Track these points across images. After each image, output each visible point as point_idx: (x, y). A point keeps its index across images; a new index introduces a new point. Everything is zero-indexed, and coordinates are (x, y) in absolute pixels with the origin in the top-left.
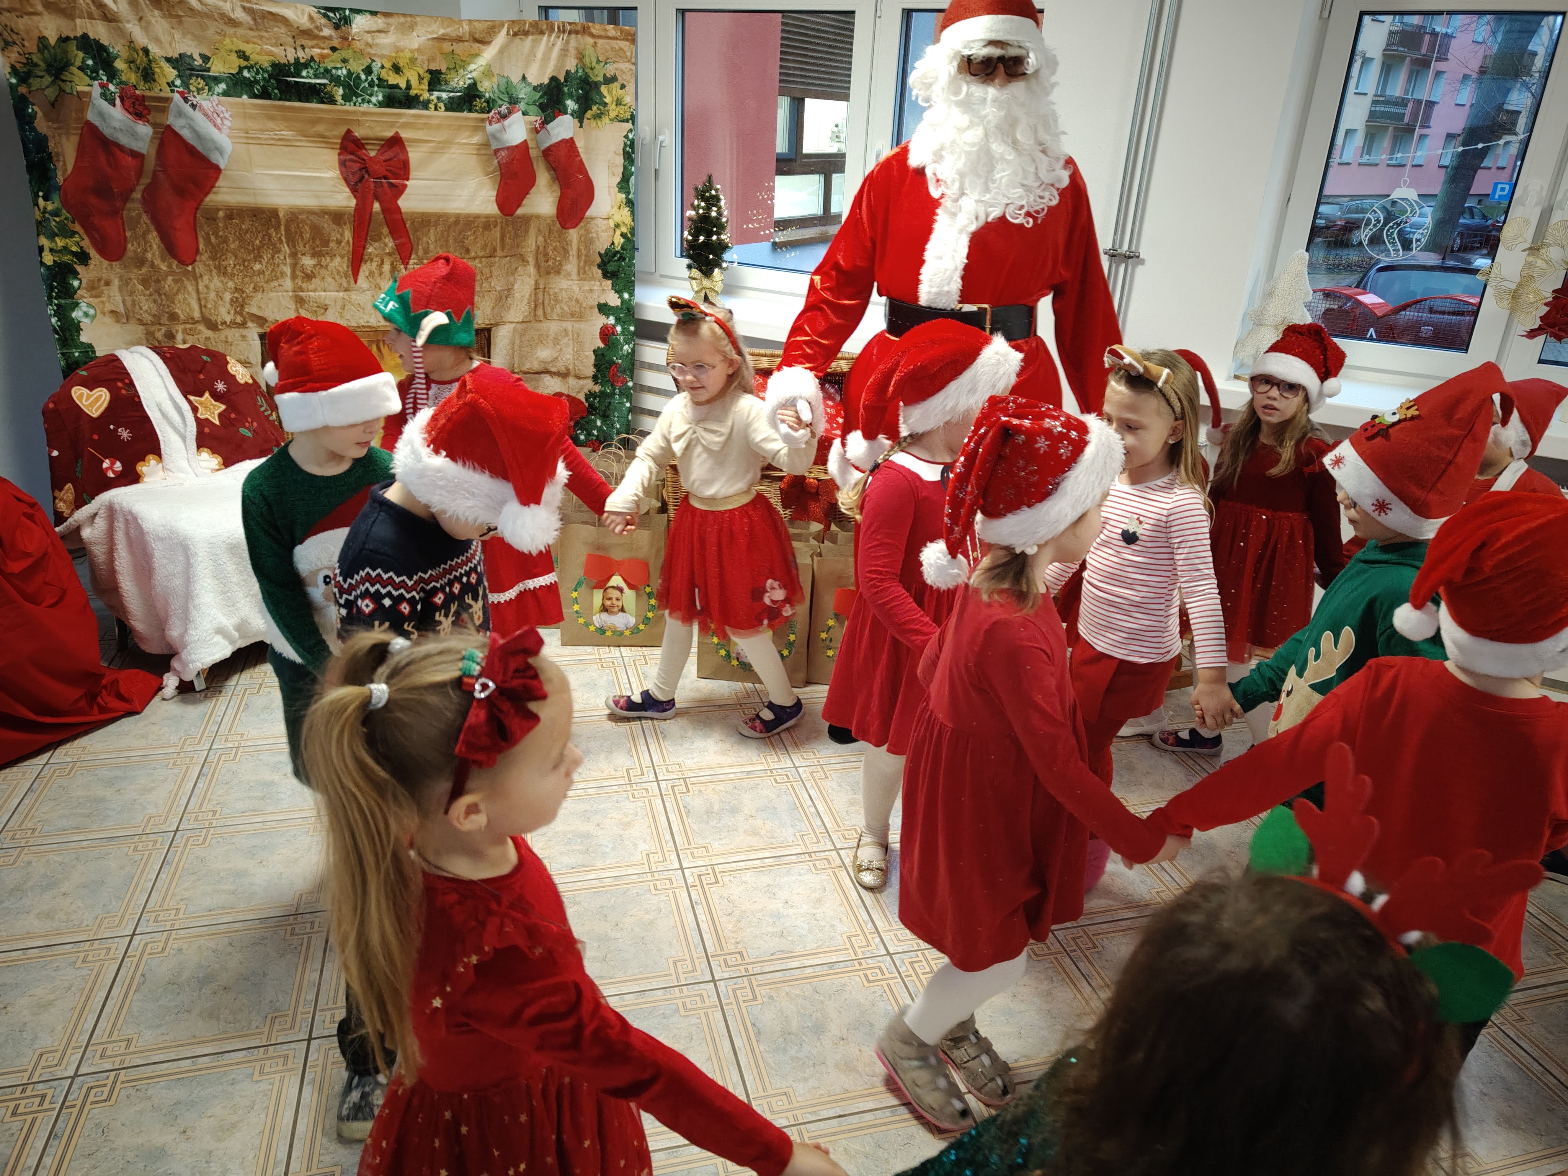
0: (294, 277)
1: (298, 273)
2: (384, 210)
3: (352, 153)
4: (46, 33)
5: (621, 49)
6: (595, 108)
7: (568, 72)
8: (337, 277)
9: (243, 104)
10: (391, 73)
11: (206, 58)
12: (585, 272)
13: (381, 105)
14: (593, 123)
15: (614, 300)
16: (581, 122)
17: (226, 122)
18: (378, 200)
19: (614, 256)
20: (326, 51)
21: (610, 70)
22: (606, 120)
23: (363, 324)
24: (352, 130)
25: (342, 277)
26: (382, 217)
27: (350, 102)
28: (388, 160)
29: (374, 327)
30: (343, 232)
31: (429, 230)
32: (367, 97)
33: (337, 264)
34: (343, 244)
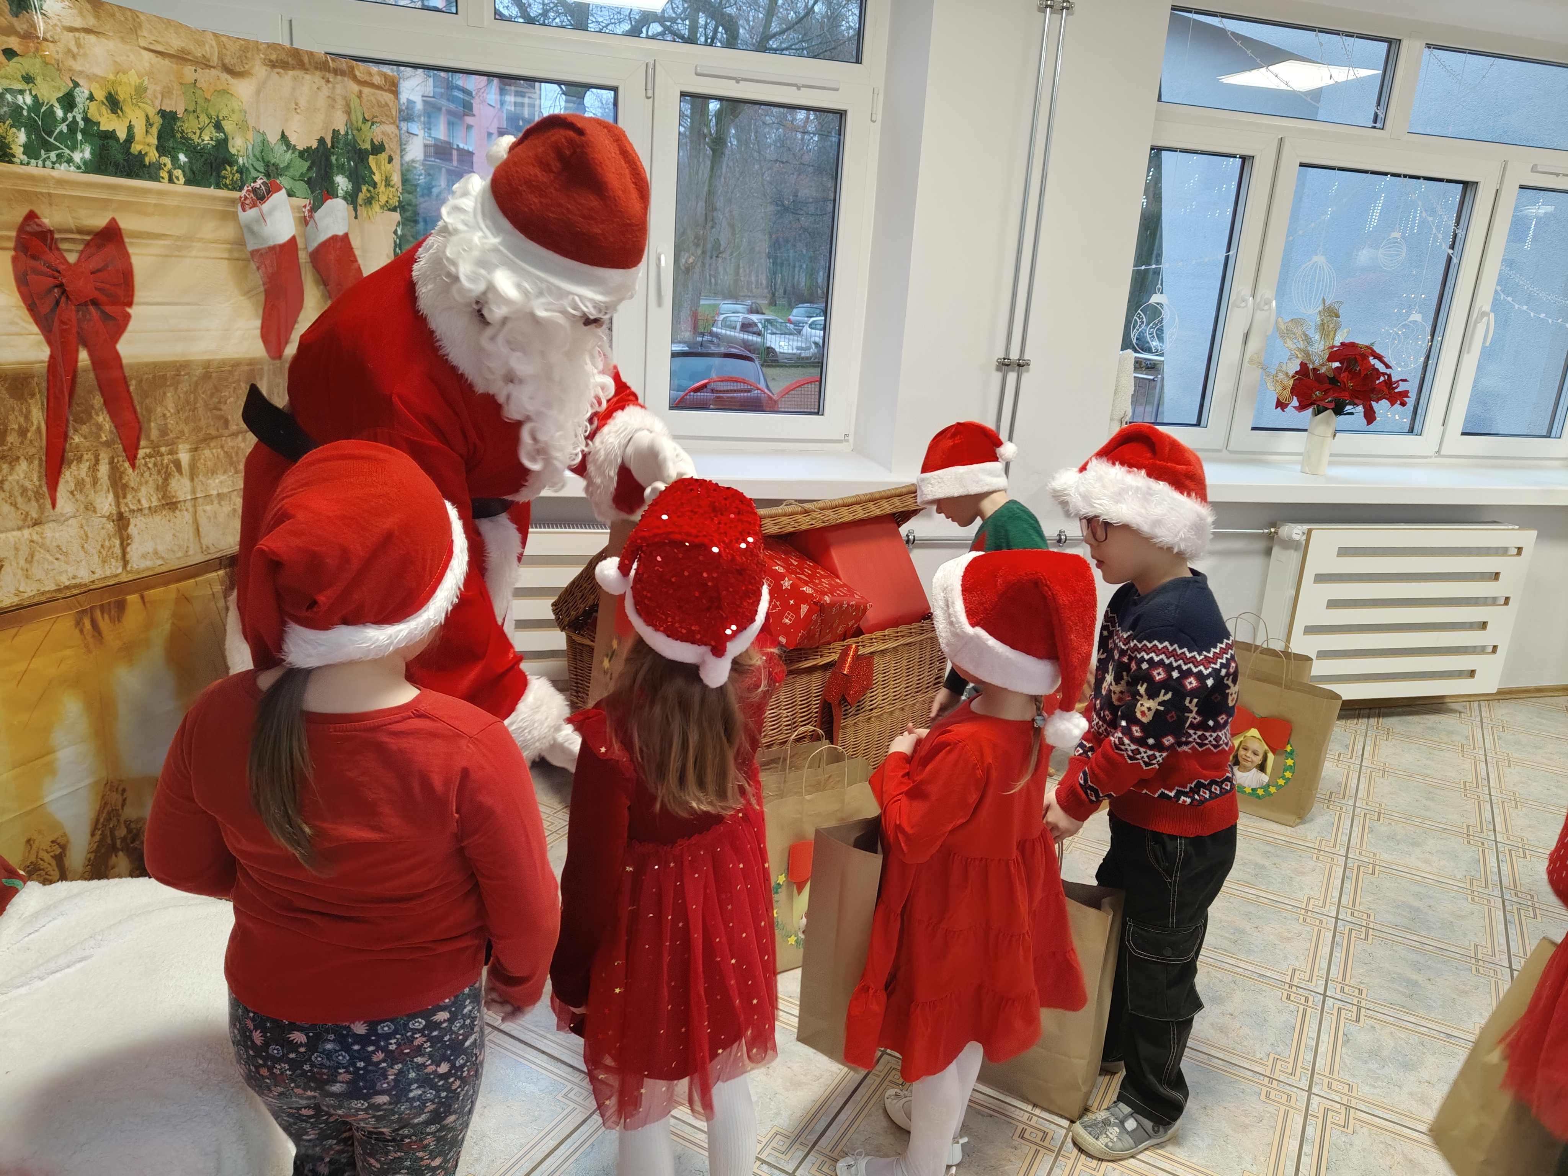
2: (96, 364)
3: (39, 259)
5: (387, 105)
6: (364, 188)
7: (335, 133)
8: (21, 501)
10: (104, 109)
13: (89, 167)
14: (365, 211)
16: (356, 210)
18: (86, 345)
21: (377, 134)
22: (376, 207)
23: (67, 583)
24: (38, 211)
25: (29, 500)
26: (92, 375)
27: (37, 158)
28: (99, 271)
29: (85, 584)
30: (29, 412)
31: (165, 394)
32: (67, 151)
33: (22, 476)
34: (29, 435)
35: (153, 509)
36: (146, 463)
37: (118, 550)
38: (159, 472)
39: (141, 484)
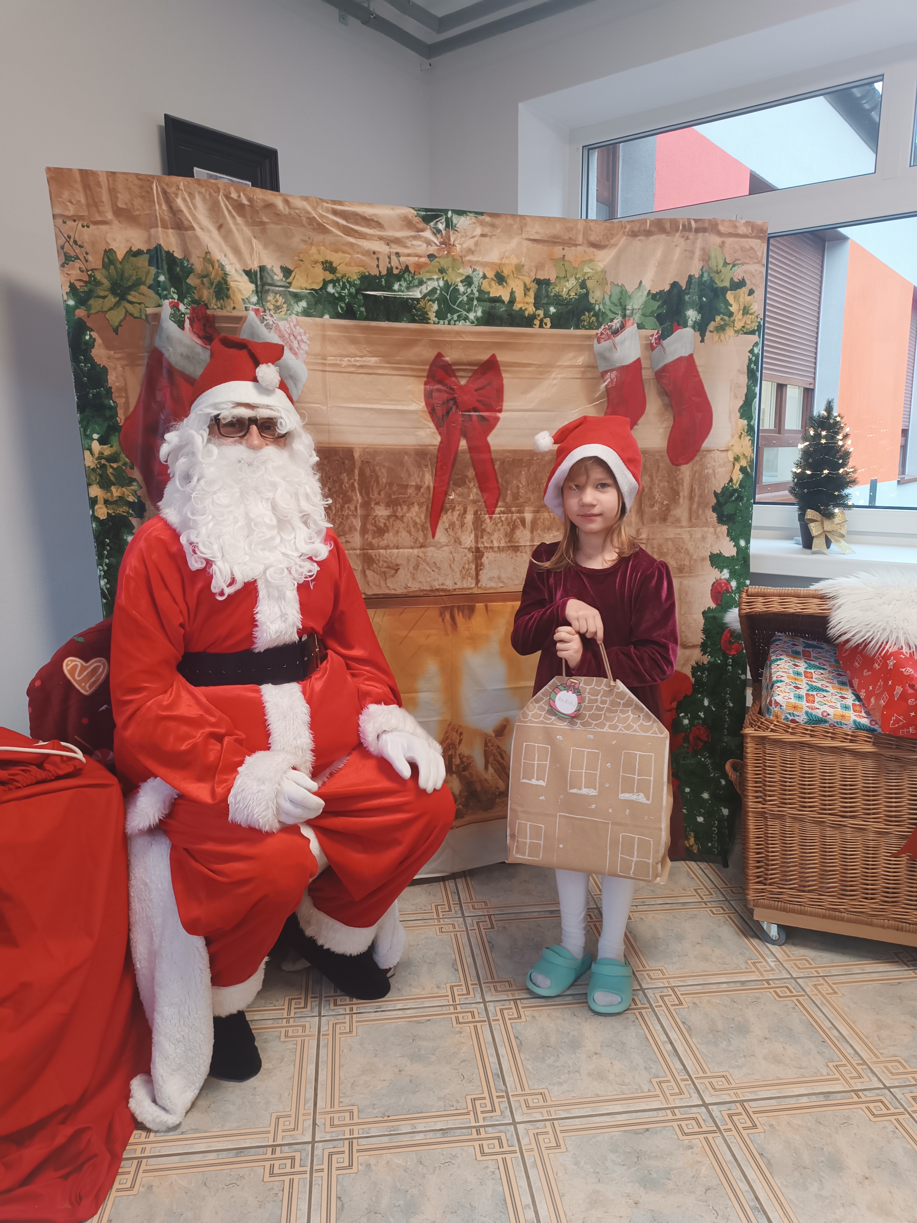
0: (364, 531)
1: (370, 527)
2: (471, 449)
3: (440, 382)
4: (114, 246)
5: (752, 248)
6: (718, 318)
7: (690, 277)
8: (413, 530)
9: (323, 327)
10: (493, 283)
11: (287, 272)
12: (698, 517)
13: (480, 322)
14: (716, 336)
15: (729, 549)
16: (703, 335)
17: (303, 346)
18: (466, 437)
19: (732, 495)
20: (423, 260)
21: (738, 273)
22: (730, 332)
23: (438, 587)
24: (443, 353)
25: (418, 531)
26: (468, 456)
27: (444, 319)
28: (480, 389)
29: (449, 591)
30: (423, 476)
31: (520, 472)
32: (464, 313)
33: (415, 514)
34: (422, 490)
35: (501, 549)
36: (500, 518)
37: (473, 572)
38: (509, 524)
39: (494, 530)
